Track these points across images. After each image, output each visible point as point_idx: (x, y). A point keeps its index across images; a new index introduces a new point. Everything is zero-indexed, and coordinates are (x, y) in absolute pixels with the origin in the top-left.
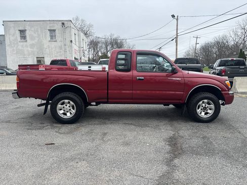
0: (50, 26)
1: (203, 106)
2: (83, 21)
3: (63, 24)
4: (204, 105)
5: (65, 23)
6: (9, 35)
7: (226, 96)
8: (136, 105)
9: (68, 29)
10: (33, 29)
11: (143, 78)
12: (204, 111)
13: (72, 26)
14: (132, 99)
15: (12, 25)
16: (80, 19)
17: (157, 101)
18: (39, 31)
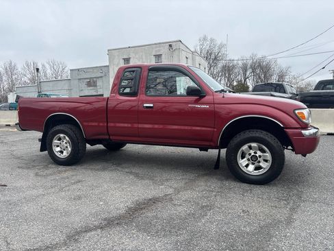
0: (156, 51)
1: (250, 154)
2: (212, 40)
3: (170, 46)
4: (252, 152)
5: (173, 44)
6: (114, 65)
7: (294, 138)
8: (140, 146)
9: (177, 52)
10: (137, 56)
11: (152, 105)
12: (253, 164)
13: (182, 47)
14: (139, 137)
15: (116, 53)
16: (209, 38)
17: (174, 141)
18: (144, 57)
